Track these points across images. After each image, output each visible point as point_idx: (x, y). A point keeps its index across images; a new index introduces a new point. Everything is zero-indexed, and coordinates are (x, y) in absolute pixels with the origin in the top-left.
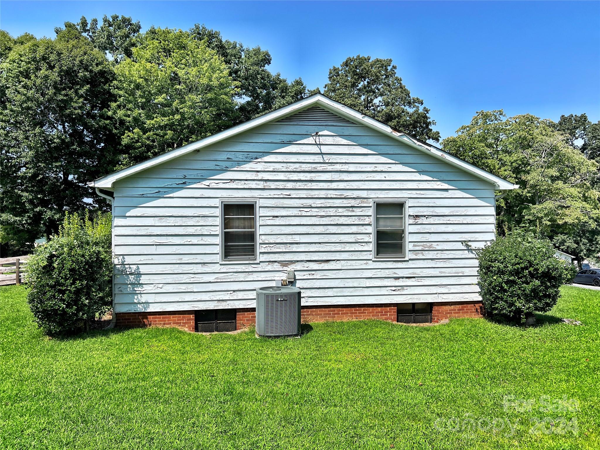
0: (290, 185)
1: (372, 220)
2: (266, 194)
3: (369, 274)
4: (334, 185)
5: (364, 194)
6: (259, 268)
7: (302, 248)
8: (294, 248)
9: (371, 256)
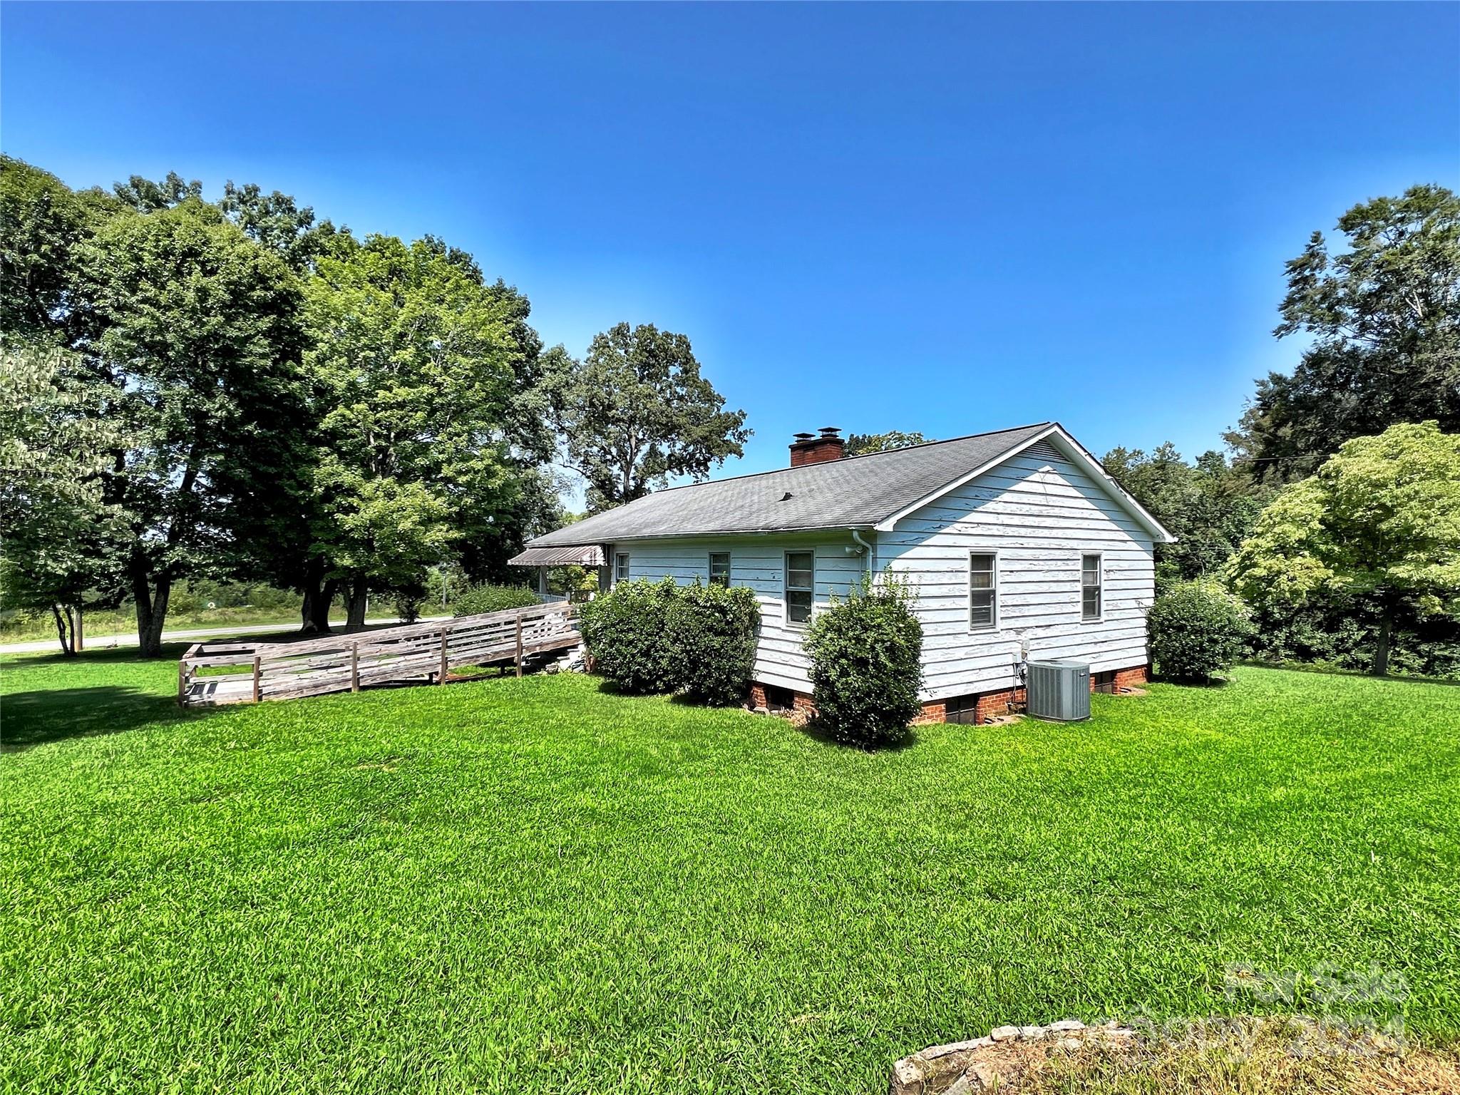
0: (1023, 531)
1: (1079, 576)
2: (1005, 542)
3: (1078, 640)
4: (1054, 533)
5: (1074, 544)
6: (1000, 637)
7: (1033, 610)
8: (1026, 611)
9: (1079, 618)
